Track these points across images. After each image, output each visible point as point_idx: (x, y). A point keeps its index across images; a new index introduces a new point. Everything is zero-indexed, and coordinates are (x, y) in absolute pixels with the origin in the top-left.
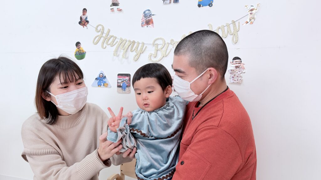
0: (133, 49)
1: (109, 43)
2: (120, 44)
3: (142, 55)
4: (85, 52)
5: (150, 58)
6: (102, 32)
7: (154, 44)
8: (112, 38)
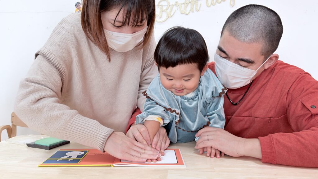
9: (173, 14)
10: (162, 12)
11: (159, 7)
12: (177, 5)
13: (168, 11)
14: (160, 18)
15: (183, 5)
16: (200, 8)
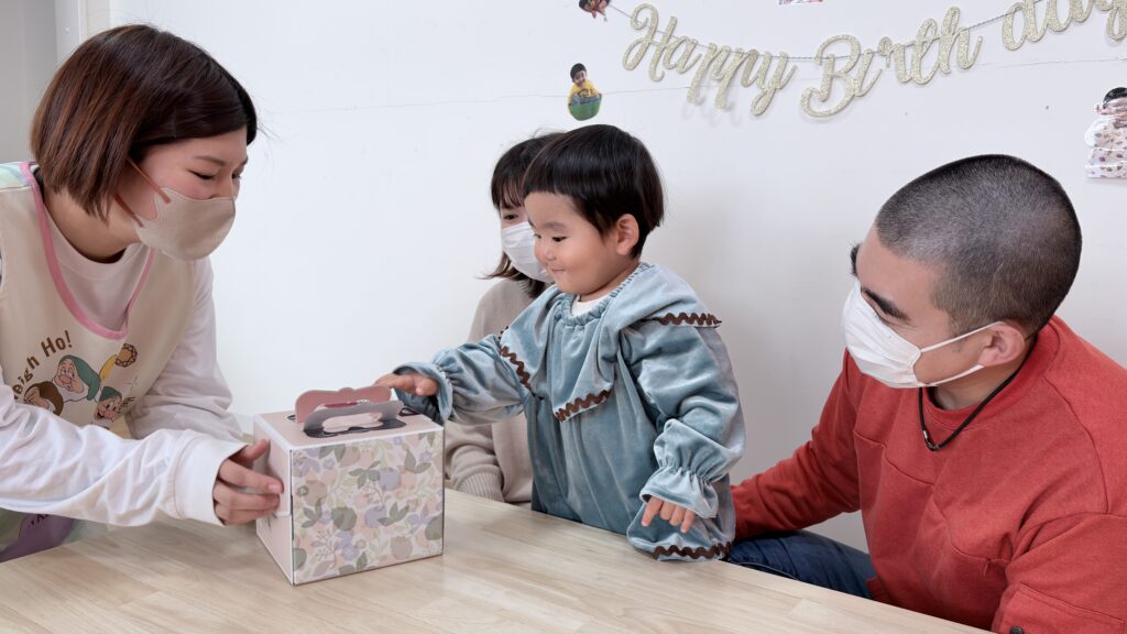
0: (751, 78)
1: (673, 62)
2: (711, 62)
3: (780, 95)
4: (600, 95)
5: (808, 104)
6: (651, 28)
7: (820, 58)
8: (682, 48)
9: (873, 84)
10: (832, 78)
11: (821, 64)
12: (887, 53)
13: (854, 74)
14: (824, 101)
15: (909, 52)
16: (976, 56)
